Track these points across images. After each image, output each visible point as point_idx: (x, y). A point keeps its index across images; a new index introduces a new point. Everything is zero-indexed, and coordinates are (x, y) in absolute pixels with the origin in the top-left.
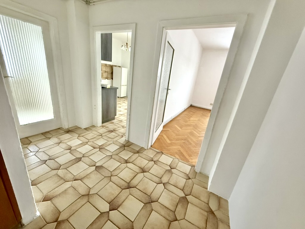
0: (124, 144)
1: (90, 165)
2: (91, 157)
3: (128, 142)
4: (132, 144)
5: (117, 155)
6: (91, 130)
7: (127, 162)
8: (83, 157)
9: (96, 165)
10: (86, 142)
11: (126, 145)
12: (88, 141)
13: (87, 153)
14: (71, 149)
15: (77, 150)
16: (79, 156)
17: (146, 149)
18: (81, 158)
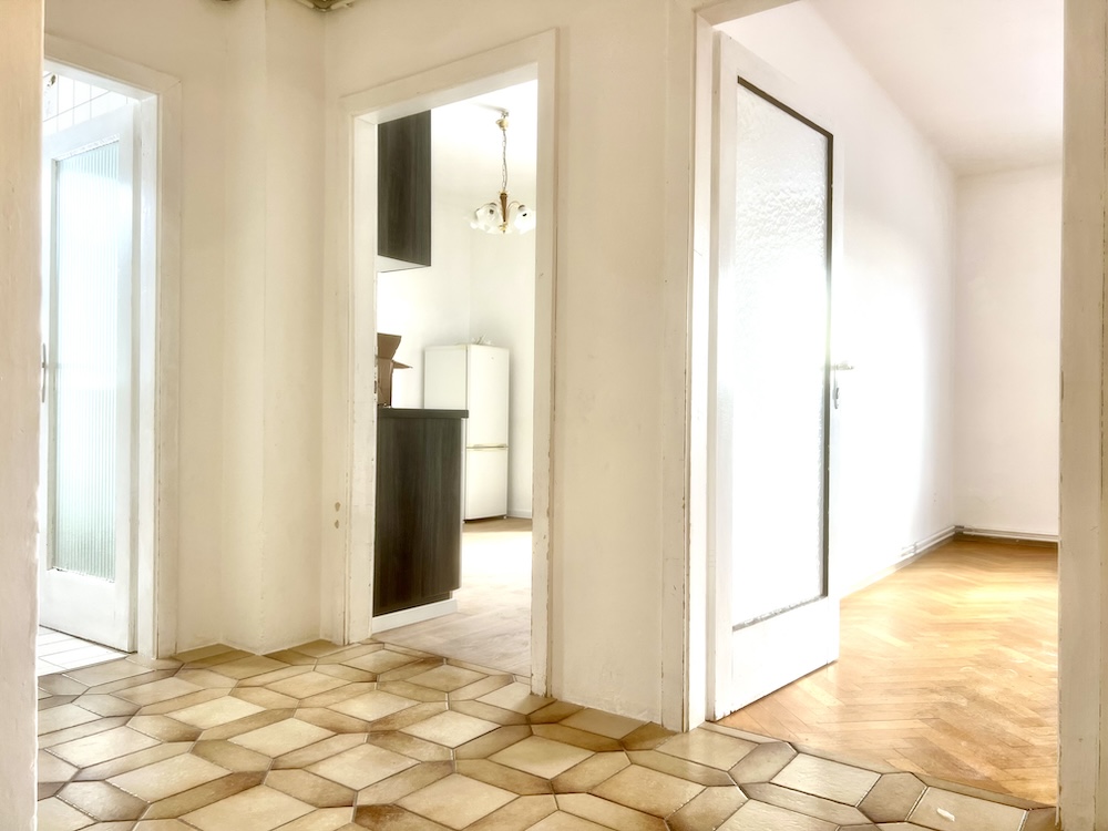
0: (526, 713)
1: (321, 803)
2: (323, 769)
3: (549, 701)
4: (580, 710)
5: (485, 758)
6: (309, 661)
7: (553, 788)
8: (274, 769)
9: (359, 803)
10: (289, 709)
11: (534, 717)
12: (296, 703)
13: (295, 754)
14: (200, 738)
15: (234, 740)
16: (248, 765)
17: (674, 734)
18: (263, 774)
